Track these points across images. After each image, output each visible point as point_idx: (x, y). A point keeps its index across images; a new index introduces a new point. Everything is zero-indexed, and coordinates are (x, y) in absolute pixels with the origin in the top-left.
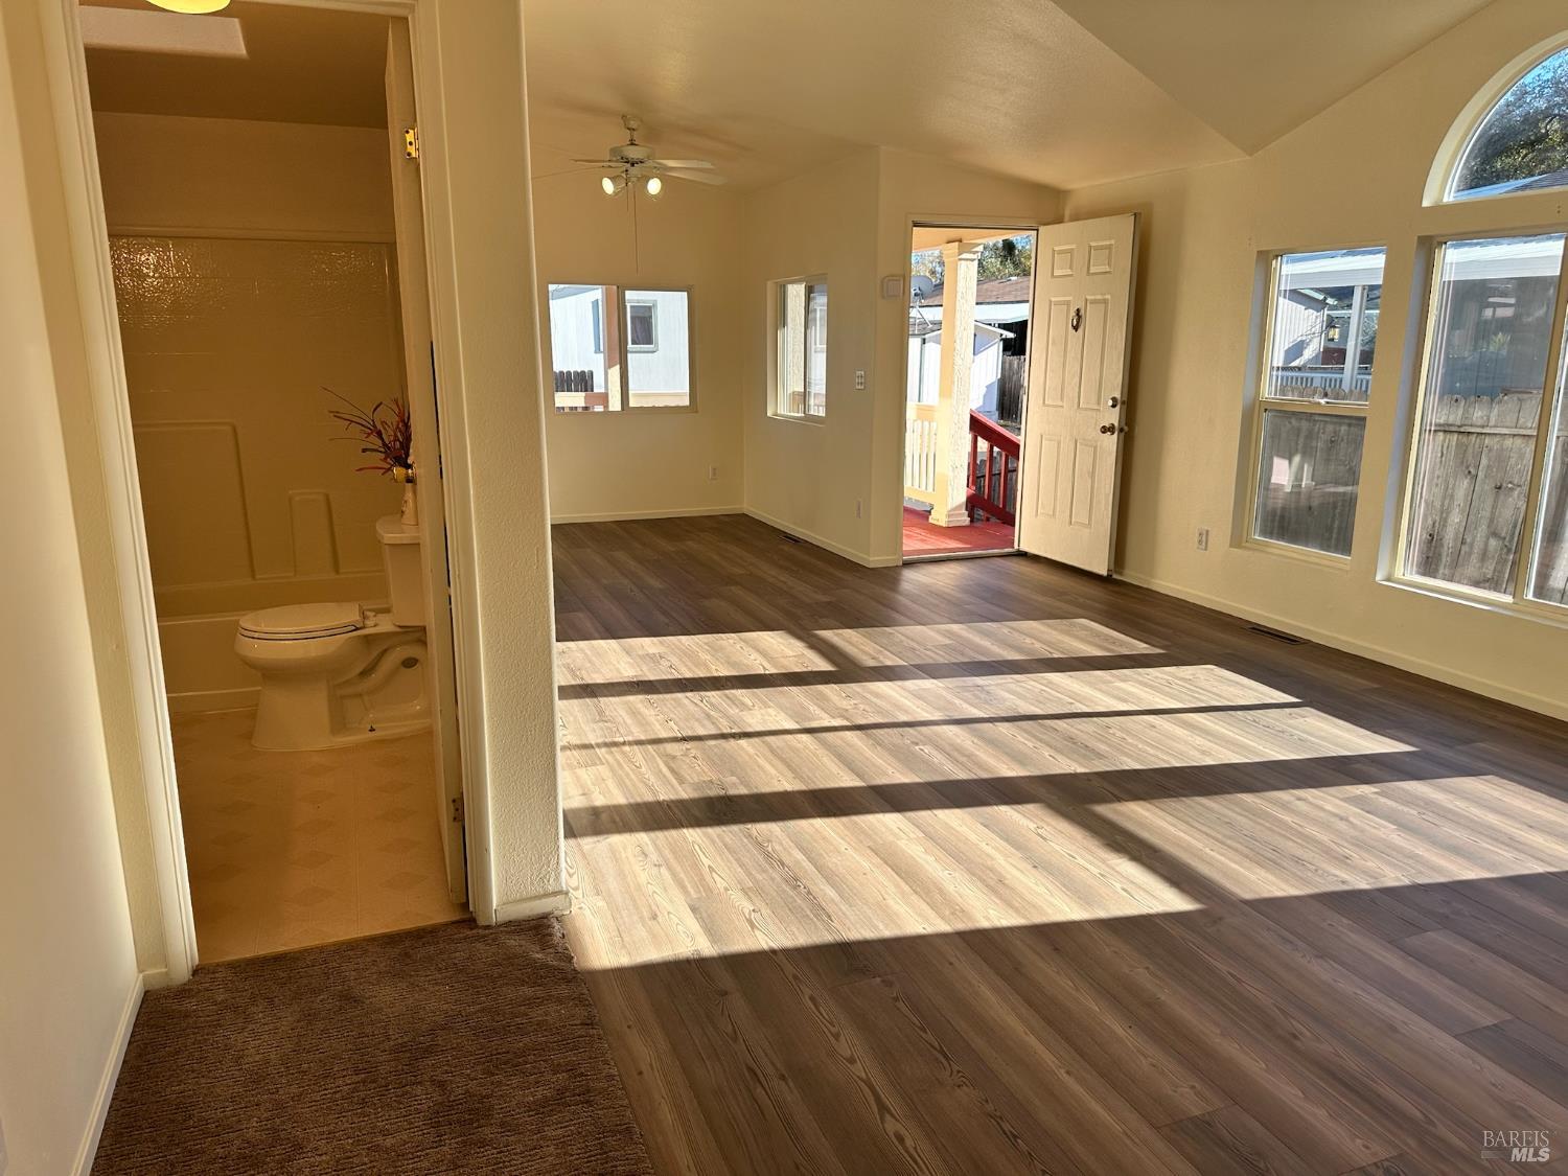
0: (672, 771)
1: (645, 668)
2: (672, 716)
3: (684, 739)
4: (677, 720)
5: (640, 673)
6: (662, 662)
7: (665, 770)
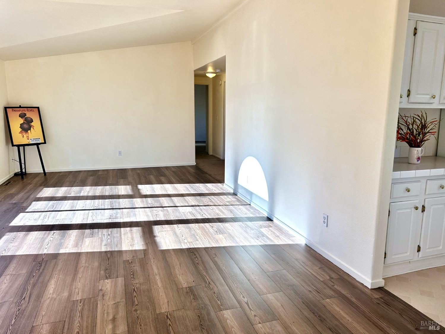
0: (211, 200)
1: (222, 227)
2: (211, 211)
3: (208, 205)
4: (210, 210)
5: (223, 225)
6: (216, 229)
7: (212, 200)
